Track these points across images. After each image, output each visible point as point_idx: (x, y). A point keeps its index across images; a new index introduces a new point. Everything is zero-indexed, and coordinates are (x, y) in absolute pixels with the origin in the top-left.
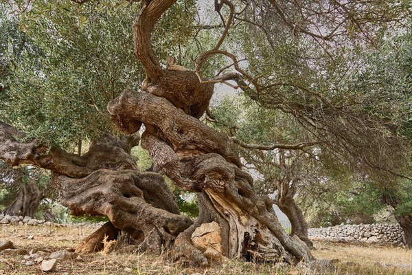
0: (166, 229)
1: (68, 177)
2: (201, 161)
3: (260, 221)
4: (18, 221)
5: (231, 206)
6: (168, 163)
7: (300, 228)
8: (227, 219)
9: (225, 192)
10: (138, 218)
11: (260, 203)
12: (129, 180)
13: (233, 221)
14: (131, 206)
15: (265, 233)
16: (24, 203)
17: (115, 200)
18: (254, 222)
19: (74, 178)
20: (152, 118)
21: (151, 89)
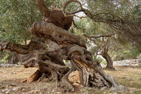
0: (60, 72)
1: (22, 54)
2: (70, 48)
3: (95, 70)
4: (12, 66)
5: (83, 64)
6: (56, 50)
7: (110, 63)
8: (82, 69)
9: (80, 60)
10: (49, 68)
11: (95, 63)
12: (44, 54)
13: (84, 70)
14: (46, 64)
15: (97, 75)
16: (14, 59)
17: (40, 62)
18: (93, 70)
19: (24, 54)
20: (48, 32)
21: (46, 20)
